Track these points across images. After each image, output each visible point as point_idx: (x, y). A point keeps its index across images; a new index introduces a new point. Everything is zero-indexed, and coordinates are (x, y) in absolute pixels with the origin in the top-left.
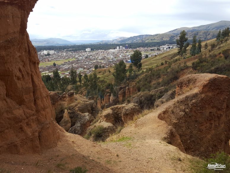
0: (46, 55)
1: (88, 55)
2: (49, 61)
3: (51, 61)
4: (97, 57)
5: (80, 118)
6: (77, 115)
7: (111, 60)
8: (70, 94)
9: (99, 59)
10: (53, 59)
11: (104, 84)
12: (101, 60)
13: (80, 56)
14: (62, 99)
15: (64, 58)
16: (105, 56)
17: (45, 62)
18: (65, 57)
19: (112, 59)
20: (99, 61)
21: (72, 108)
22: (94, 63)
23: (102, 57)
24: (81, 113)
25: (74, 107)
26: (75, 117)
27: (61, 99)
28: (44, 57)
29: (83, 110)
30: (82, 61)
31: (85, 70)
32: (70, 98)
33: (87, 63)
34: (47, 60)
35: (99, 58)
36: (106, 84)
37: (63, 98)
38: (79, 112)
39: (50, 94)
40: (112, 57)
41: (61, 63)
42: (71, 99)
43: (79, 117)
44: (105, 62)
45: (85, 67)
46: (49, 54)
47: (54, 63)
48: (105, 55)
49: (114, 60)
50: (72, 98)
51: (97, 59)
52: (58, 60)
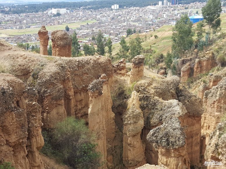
0: (55, 16)
1: (114, 15)
2: (59, 23)
3: (62, 24)
4: (128, 18)
5: (161, 109)
6: (155, 104)
7: (150, 21)
8: (137, 62)
9: (132, 21)
10: (65, 20)
11: (151, 56)
12: (134, 21)
13: (104, 16)
14: (118, 71)
15: (80, 20)
16: (141, 17)
17: (54, 25)
18: (82, 18)
19: (152, 20)
20: (132, 23)
21: (143, 88)
22: (125, 26)
23: (136, 17)
24: (161, 100)
25: (146, 88)
26: (150, 106)
27: (115, 71)
28: (53, 18)
29: (163, 94)
30: (107, 24)
31: (112, 37)
32: (137, 69)
33: (114, 27)
34: (56, 22)
35: (131, 19)
36: (155, 55)
37: (120, 70)
38: (157, 97)
39: (100, 61)
40: (151, 17)
41: (76, 27)
42: (139, 71)
43: (159, 107)
44: (141, 25)
45: (112, 32)
46: (58, 14)
47: (67, 26)
48: (141, 15)
49: (154, 21)
50: (140, 69)
51: (128, 20)
52: (72, 22)
